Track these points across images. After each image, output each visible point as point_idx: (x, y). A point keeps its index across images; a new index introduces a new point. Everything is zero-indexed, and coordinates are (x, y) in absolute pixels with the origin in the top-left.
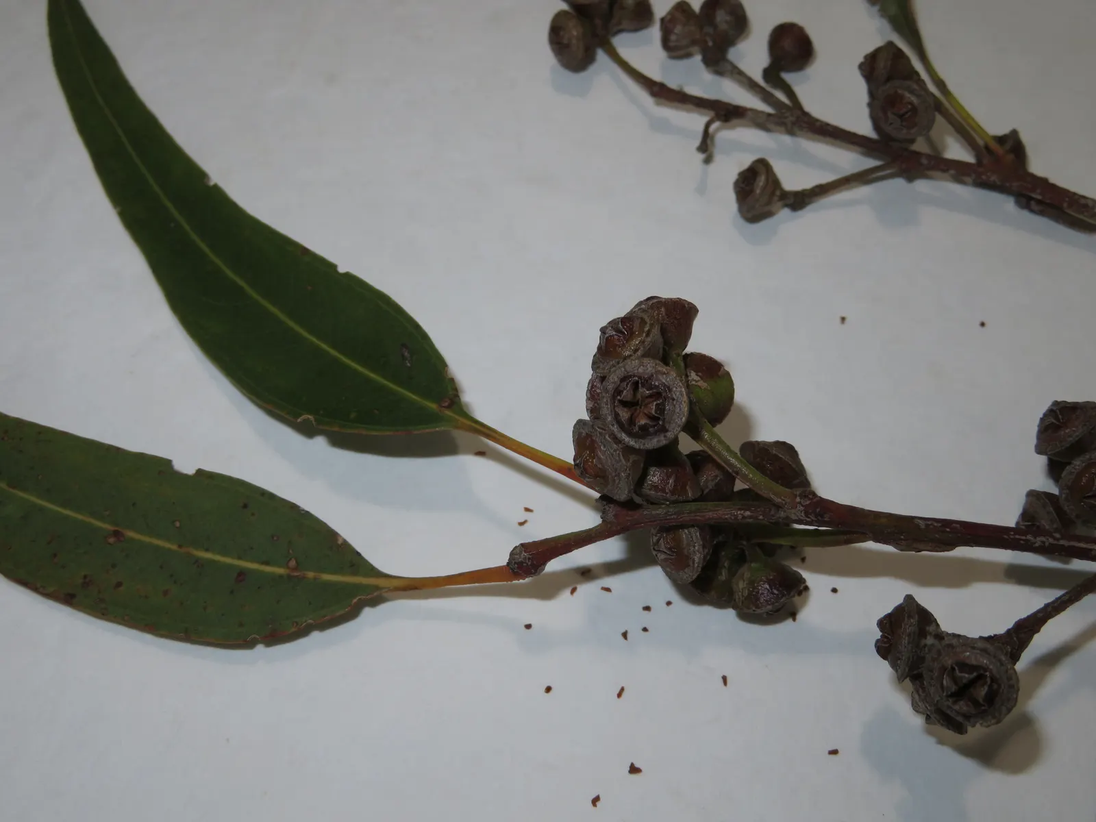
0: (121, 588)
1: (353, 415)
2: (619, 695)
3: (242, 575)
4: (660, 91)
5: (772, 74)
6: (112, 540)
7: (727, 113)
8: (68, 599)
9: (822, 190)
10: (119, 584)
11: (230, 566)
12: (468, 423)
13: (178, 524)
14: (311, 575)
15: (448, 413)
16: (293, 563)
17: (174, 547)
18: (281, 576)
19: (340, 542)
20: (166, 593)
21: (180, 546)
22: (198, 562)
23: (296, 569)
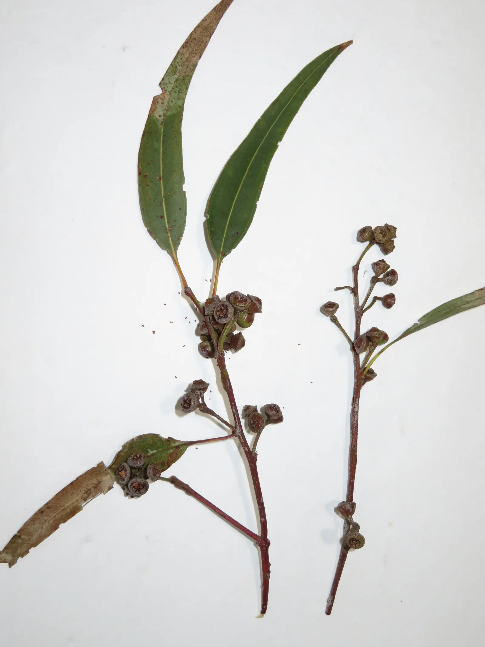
0: (147, 187)
1: (212, 229)
2: (171, 322)
3: (162, 217)
4: (356, 269)
5: (376, 298)
6: (158, 178)
7: (355, 291)
8: (140, 173)
9: (339, 326)
10: (148, 186)
11: (164, 213)
12: (219, 262)
13: (169, 193)
14: (169, 235)
15: (220, 255)
16: (170, 229)
17: (163, 195)
18: (166, 227)
19: (180, 238)
20: (150, 199)
21: (163, 197)
22: (161, 203)
23: (169, 230)
